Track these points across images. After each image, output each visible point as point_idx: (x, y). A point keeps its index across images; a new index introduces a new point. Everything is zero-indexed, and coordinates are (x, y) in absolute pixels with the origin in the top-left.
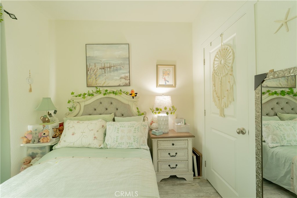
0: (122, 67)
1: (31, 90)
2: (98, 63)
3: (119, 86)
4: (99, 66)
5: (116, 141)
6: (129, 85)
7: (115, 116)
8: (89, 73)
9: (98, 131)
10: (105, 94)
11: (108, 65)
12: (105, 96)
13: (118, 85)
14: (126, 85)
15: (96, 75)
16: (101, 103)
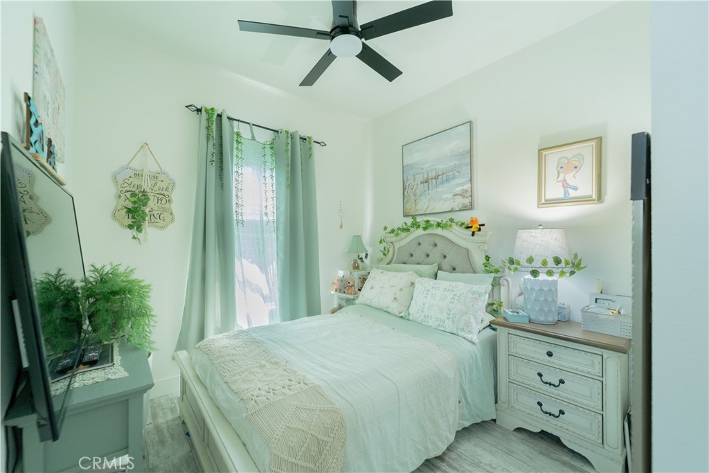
0: (457, 174)
1: (341, 227)
2: (418, 174)
3: (452, 211)
4: (419, 179)
5: (422, 312)
6: (471, 207)
7: (440, 268)
8: (406, 193)
9: (401, 290)
10: (425, 229)
11: (434, 174)
12: (427, 232)
13: (450, 209)
14: (464, 209)
15: (415, 195)
16: (420, 244)
